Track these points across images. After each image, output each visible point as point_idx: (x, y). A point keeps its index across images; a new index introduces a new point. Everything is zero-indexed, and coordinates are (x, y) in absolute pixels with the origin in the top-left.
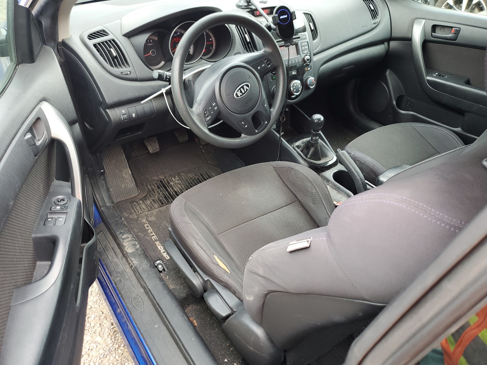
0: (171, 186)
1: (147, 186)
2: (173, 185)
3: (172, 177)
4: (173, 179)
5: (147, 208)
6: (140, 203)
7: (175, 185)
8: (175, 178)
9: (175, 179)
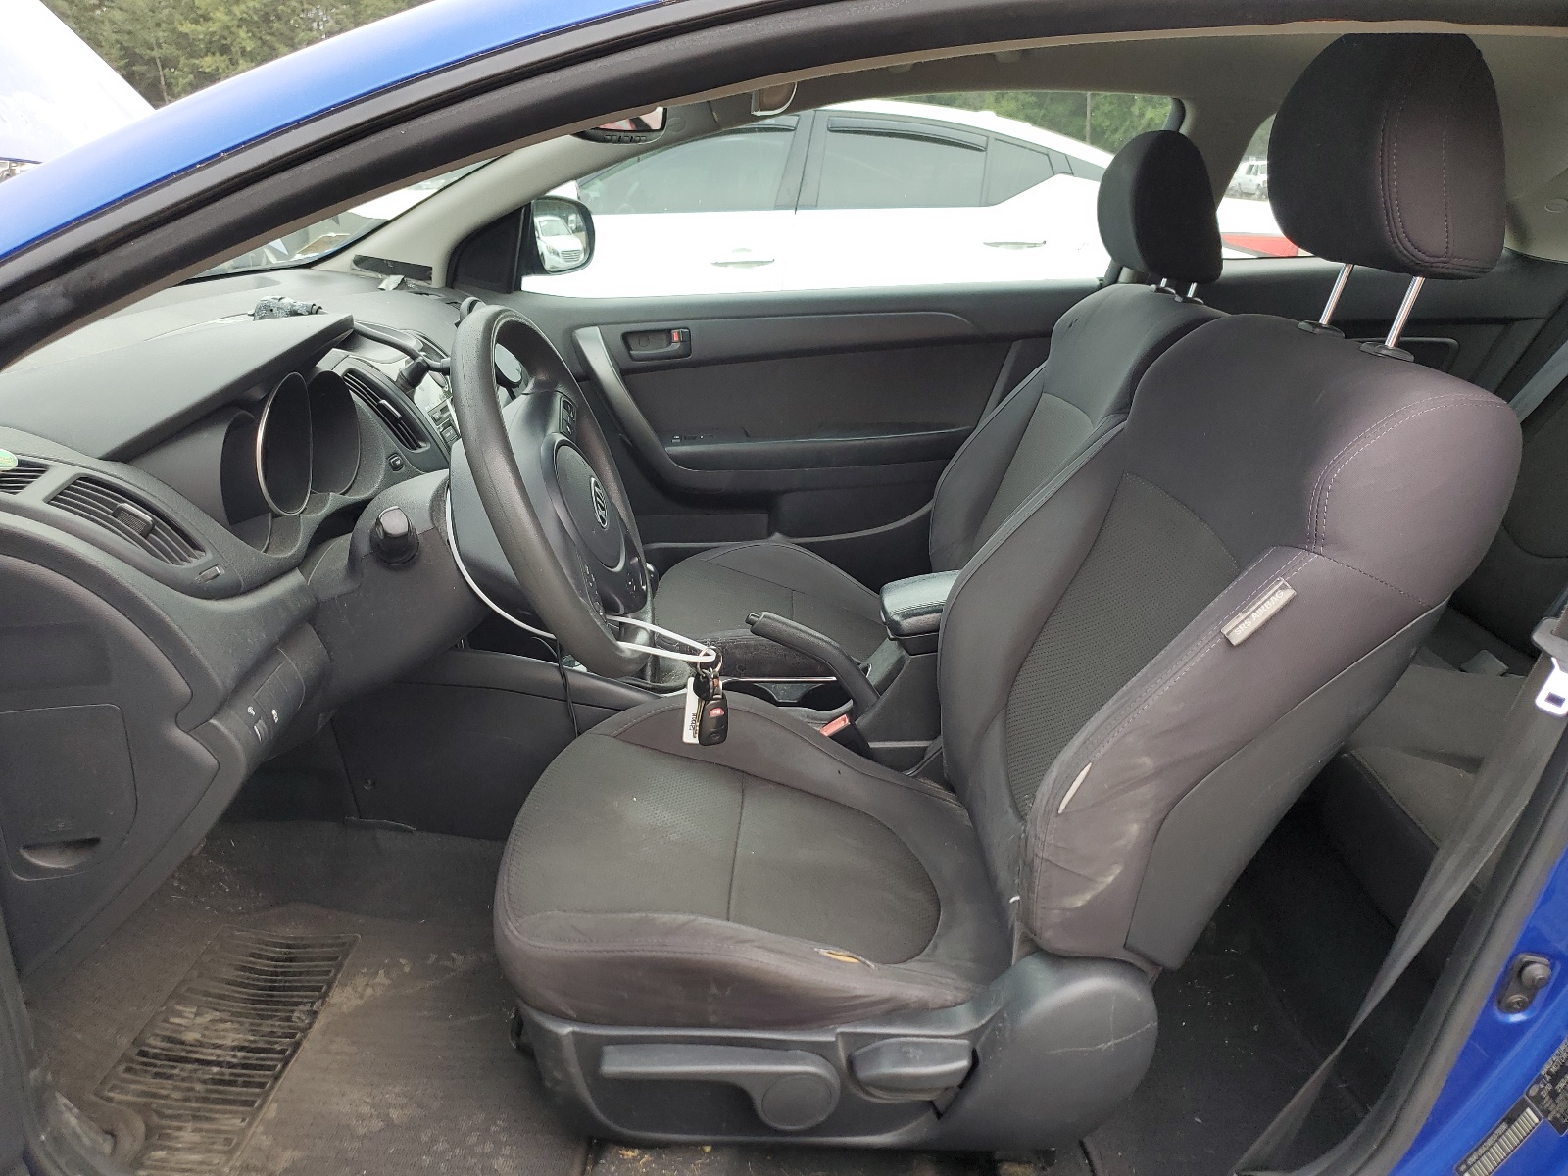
0: (201, 1044)
1: (110, 1100)
2: (203, 1036)
3: (166, 1021)
4: (177, 1021)
5: (209, 1151)
6: (162, 1160)
7: (206, 1033)
8: (180, 1015)
9: (187, 1018)
